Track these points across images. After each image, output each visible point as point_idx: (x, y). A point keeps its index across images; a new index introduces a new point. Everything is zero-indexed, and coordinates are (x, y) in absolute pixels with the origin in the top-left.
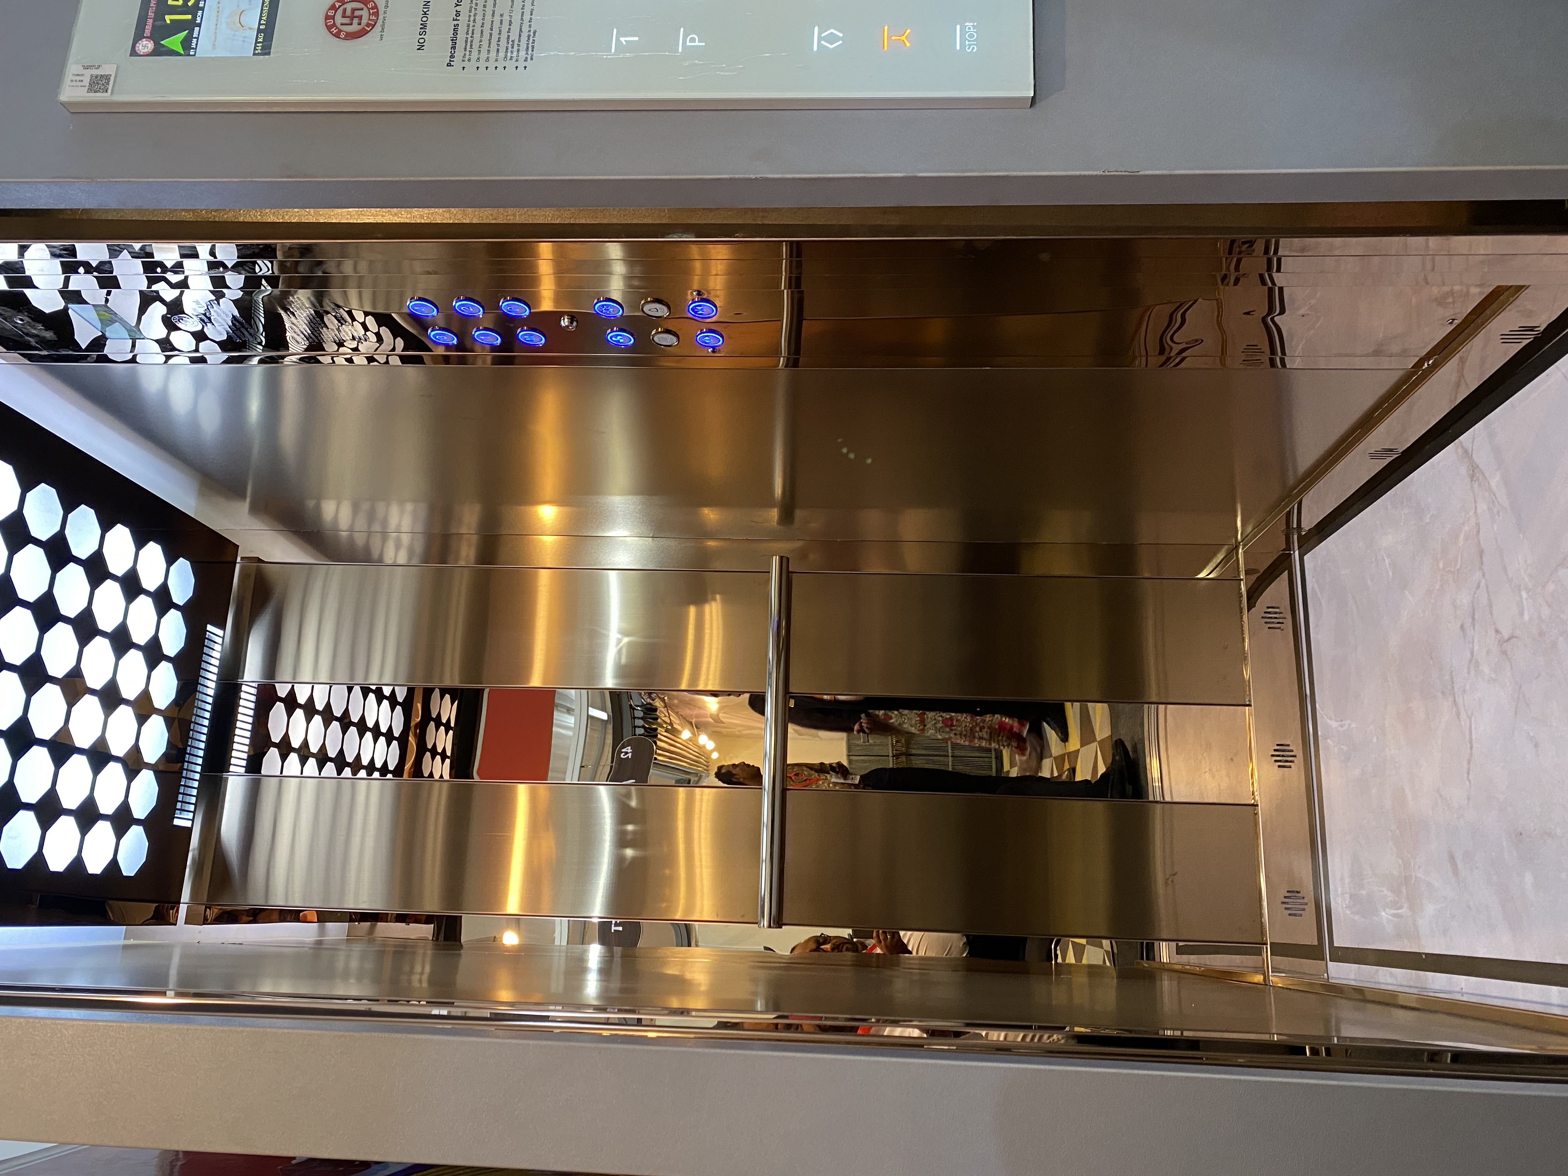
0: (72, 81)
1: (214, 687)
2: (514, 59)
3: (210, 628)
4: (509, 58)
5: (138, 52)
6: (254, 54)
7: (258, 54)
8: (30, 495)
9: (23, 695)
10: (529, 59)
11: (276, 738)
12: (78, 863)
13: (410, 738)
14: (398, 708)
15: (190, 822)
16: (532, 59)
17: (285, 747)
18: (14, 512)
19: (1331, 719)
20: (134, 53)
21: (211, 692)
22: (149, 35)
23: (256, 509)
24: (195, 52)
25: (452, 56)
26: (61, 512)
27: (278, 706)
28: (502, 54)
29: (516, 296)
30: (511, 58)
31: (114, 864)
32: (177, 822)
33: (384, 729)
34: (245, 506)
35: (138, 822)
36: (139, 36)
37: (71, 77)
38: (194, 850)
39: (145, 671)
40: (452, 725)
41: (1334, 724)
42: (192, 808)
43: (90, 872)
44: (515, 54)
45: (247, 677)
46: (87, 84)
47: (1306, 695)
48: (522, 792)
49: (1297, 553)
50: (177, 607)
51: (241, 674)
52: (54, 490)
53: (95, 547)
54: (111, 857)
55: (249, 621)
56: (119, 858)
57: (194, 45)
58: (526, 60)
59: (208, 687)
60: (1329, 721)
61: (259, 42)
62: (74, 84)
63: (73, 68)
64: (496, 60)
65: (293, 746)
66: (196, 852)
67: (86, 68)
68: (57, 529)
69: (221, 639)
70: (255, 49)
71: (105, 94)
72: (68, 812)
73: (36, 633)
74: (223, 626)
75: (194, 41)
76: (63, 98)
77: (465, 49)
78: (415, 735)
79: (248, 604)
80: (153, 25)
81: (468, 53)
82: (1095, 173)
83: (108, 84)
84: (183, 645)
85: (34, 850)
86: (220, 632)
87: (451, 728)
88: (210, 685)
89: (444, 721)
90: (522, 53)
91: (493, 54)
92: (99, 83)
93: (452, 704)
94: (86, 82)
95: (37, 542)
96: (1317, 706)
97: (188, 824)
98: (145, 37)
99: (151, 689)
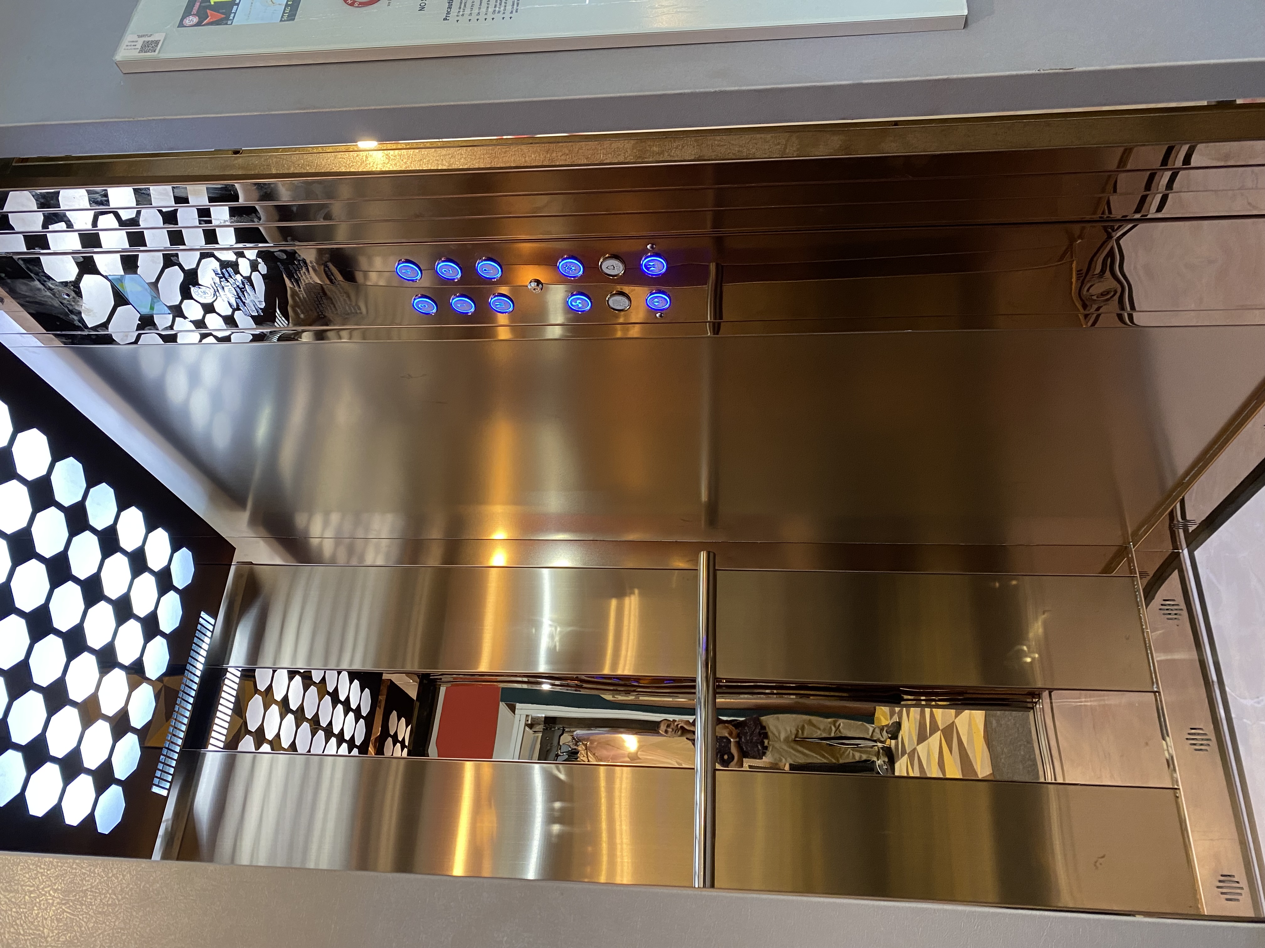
0: (127, 46)
1: (201, 669)
2: (502, 12)
3: (203, 614)
4: (497, 12)
5: (185, 24)
6: (281, 21)
7: (285, 21)
8: (58, 464)
9: (27, 641)
10: (514, 11)
11: (253, 727)
12: (56, 812)
13: (369, 749)
14: (362, 721)
15: (167, 791)
16: (516, 12)
17: (259, 736)
18: (43, 476)
19: (1245, 698)
20: (181, 25)
21: (198, 673)
22: (195, 13)
23: (254, 521)
24: (232, 22)
25: (448, 13)
26: (85, 485)
27: (256, 699)
28: (491, 10)
29: (490, 256)
30: (499, 12)
31: (90, 820)
32: (155, 790)
33: (347, 737)
34: (245, 516)
35: (118, 782)
36: (187, 13)
37: (127, 43)
38: (167, 820)
39: (142, 641)
40: (407, 744)
41: (1248, 702)
42: (170, 778)
43: (67, 823)
44: (502, 8)
45: (231, 663)
46: (140, 47)
47: (1213, 682)
48: (469, 768)
49: (1186, 552)
50: (176, 590)
51: (226, 660)
52: (80, 465)
53: (111, 522)
54: (89, 811)
55: (238, 615)
56: (96, 813)
57: (231, 18)
58: (512, 12)
59: (197, 669)
60: (1242, 701)
61: (286, 13)
62: (129, 47)
63: (129, 37)
64: (486, 14)
65: (267, 737)
66: (170, 822)
67: (139, 36)
68: (79, 498)
69: (212, 627)
70: (282, 17)
71: (153, 53)
72: (54, 760)
73: (47, 587)
74: (215, 616)
75: (232, 15)
76: (118, 57)
77: (460, 8)
78: (375, 747)
79: (239, 599)
80: (200, 6)
81: (462, 10)
82: (1031, 72)
83: (157, 46)
84: (178, 625)
85: (17, 791)
86: (212, 621)
87: (406, 747)
88: (199, 665)
89: (400, 739)
90: (509, 8)
91: (483, 10)
92: (150, 46)
93: (407, 727)
94: (139, 46)
95: (60, 506)
96: (1227, 689)
97: (164, 793)
98: (191, 15)
99: (145, 659)
